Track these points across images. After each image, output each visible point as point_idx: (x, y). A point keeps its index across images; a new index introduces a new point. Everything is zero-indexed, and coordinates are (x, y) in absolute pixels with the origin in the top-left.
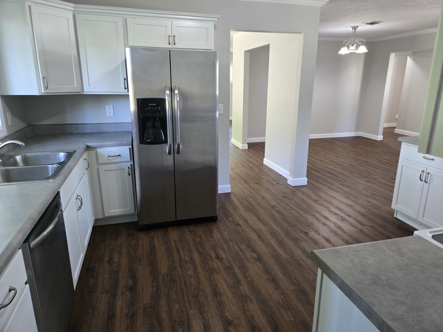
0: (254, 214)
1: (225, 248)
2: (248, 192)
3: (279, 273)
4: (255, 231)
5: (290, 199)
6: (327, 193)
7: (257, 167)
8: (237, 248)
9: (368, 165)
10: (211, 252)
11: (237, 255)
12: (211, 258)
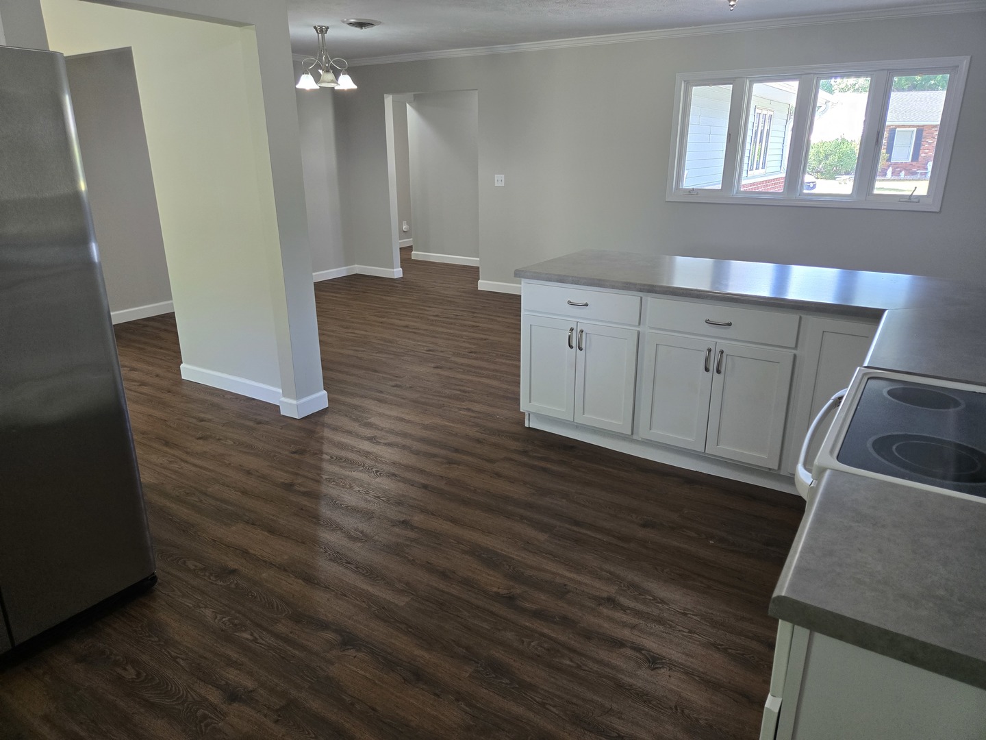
0: (253, 524)
1: (234, 656)
2: (194, 469)
3: (418, 652)
4: (285, 570)
5: (315, 454)
6: (383, 414)
7: (169, 392)
8: (271, 641)
9: (415, 333)
10: (203, 692)
11: (283, 658)
12: (214, 708)
